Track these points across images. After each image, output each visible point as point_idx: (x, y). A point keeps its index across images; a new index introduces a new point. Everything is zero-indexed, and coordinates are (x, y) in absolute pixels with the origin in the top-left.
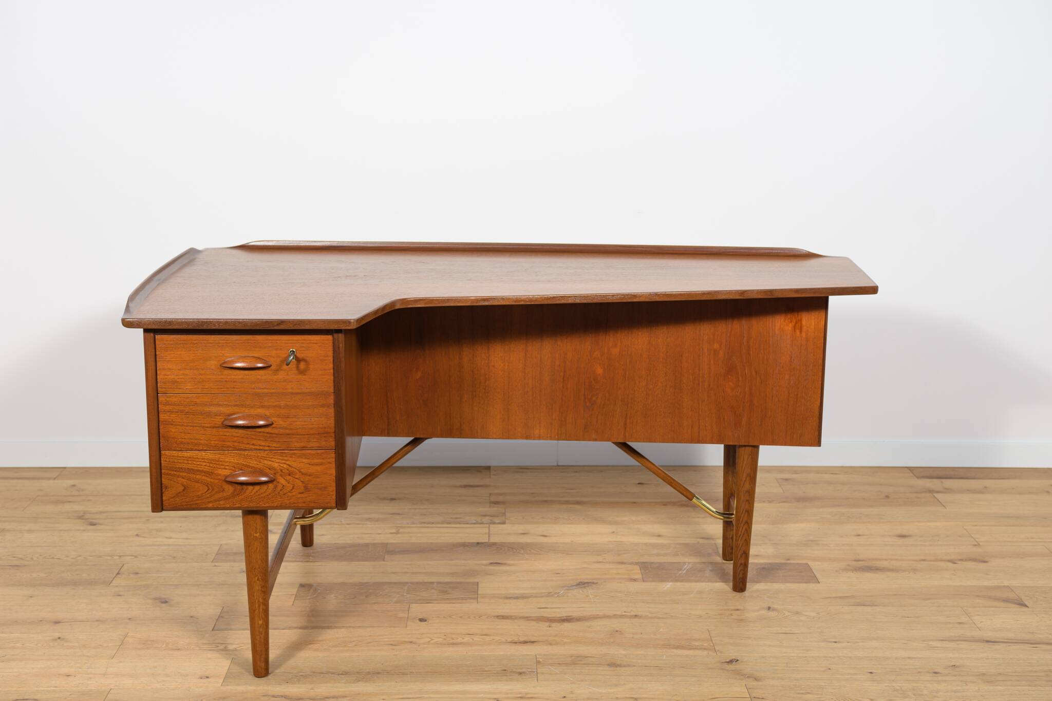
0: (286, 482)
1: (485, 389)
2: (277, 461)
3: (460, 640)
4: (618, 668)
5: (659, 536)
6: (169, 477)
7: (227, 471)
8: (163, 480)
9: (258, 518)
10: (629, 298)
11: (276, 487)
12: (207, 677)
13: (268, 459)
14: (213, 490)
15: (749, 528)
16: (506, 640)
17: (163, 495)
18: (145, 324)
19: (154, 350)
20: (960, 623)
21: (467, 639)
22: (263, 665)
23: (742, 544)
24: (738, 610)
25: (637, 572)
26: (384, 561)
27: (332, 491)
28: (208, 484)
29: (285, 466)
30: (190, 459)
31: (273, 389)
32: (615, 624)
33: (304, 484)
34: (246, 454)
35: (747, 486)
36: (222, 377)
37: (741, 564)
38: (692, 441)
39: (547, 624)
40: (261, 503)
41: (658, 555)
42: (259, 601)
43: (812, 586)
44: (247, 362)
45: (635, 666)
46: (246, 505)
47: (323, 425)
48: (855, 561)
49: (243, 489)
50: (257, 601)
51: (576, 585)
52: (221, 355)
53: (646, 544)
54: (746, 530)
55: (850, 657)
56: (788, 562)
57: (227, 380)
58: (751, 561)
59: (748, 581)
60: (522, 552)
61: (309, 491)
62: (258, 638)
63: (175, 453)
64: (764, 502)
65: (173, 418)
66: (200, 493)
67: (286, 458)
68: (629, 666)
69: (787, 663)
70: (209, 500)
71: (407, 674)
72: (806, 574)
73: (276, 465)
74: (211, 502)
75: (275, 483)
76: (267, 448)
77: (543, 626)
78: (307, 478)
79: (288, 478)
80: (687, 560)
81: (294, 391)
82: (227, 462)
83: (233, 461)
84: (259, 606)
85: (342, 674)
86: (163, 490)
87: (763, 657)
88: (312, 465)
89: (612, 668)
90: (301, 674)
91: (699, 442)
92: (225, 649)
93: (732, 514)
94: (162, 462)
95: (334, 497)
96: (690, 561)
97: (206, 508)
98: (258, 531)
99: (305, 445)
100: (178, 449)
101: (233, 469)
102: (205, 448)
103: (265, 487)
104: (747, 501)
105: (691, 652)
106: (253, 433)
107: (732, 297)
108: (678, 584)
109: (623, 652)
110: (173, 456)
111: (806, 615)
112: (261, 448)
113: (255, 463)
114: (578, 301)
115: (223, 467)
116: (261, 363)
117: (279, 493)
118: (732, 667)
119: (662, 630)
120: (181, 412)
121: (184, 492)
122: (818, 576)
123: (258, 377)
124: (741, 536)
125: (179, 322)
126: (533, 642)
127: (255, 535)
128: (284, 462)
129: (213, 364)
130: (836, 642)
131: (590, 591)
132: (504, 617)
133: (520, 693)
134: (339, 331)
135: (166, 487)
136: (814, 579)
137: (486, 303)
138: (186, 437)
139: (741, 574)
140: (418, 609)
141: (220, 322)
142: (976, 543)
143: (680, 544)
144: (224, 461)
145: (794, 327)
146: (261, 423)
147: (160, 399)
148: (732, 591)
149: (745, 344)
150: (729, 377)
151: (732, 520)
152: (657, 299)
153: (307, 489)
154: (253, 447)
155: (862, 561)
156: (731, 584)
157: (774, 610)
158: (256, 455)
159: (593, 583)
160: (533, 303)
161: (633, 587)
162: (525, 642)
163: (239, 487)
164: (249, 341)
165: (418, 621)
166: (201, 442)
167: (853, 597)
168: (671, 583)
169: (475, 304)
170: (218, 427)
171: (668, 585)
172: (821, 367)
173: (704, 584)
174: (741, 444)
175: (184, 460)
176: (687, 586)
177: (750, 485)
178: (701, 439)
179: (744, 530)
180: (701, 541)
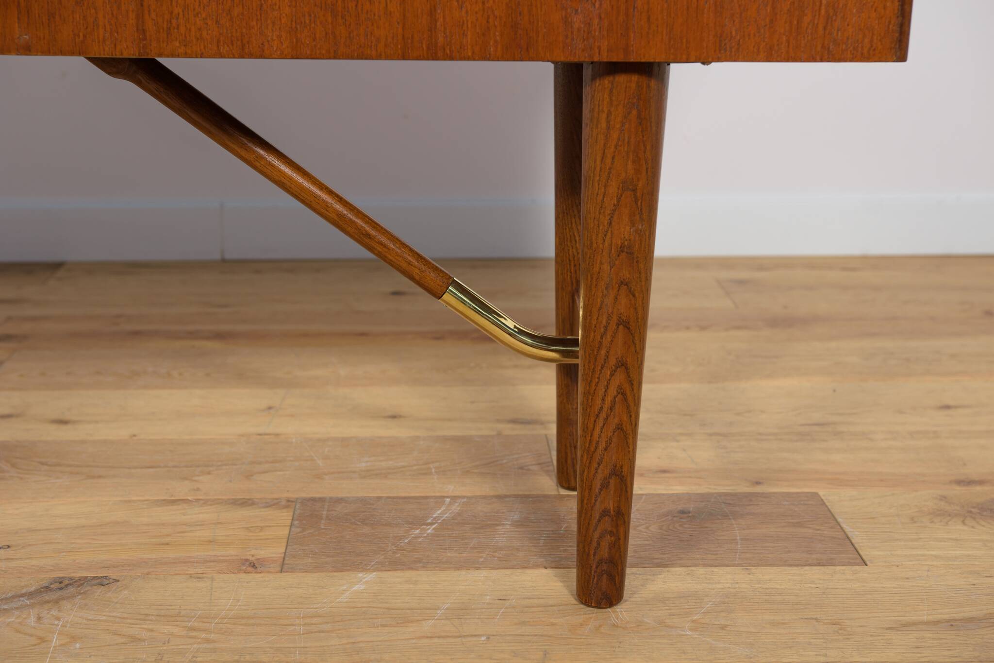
15: (631, 383)
23: (609, 442)
37: (605, 513)
41: (368, 474)
43: (841, 575)
48: (959, 482)
53: (344, 442)
54: (621, 392)
56: (758, 489)
58: (640, 487)
59: (629, 560)
64: (688, 328)
72: (816, 532)
80: (451, 488)
104: (623, 283)
108: (396, 579)
122: (857, 537)
124: (603, 415)
131: (70, 612)
136: (847, 551)
139: (605, 544)
143: (445, 439)
148: (572, 600)
151: (581, 362)
155: (981, 482)
156: (572, 578)
168: (370, 576)
171: (361, 583)
173: (482, 576)
176: (424, 579)
177: (633, 224)
178: (441, 39)
179: (613, 391)
180: (508, 429)
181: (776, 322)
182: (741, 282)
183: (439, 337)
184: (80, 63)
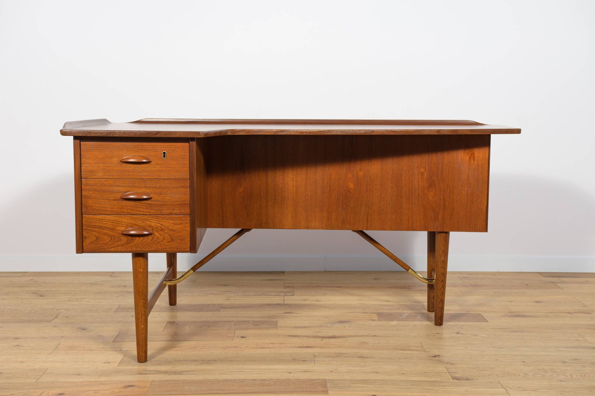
0: (160, 235)
1: (282, 198)
2: (154, 221)
3: (266, 346)
4: (365, 359)
5: (388, 301)
6: (88, 231)
7: (123, 228)
8: (84, 233)
9: (141, 259)
10: (370, 133)
11: (153, 238)
12: (109, 363)
13: (148, 220)
14: (114, 240)
15: (444, 284)
16: (295, 346)
17: (84, 242)
18: (74, 133)
19: (79, 151)
20: (578, 340)
21: (270, 346)
22: (143, 354)
23: (440, 295)
24: (438, 333)
25: (375, 317)
26: (219, 311)
27: (188, 241)
28: (111, 236)
29: (159, 225)
30: (100, 220)
31: (153, 176)
32: (364, 339)
33: (171, 237)
34: (135, 217)
35: (443, 258)
36: (122, 168)
37: (440, 307)
38: (408, 229)
39: (320, 339)
40: (144, 249)
41: (388, 309)
42: (141, 313)
43: (483, 324)
44: (136, 159)
45: (375, 358)
46: (134, 249)
47: (182, 199)
48: (509, 312)
49: (132, 239)
50: (140, 313)
51: (338, 322)
52: (121, 154)
53: (380, 305)
54: (442, 286)
55: (510, 355)
56: (468, 313)
57: (124, 170)
58: (445, 312)
59: (444, 321)
60: (304, 308)
61: (173, 241)
62: (141, 336)
63: (91, 216)
64: (451, 287)
65: (90, 194)
66: (106, 242)
67: (159, 220)
68: (371, 358)
69: (470, 357)
70: (112, 246)
71: (233, 361)
72: (480, 318)
73: (153, 224)
74: (113, 247)
75: (152, 236)
76: (148, 214)
77: (318, 340)
78: (172, 233)
79: (161, 232)
80: (405, 312)
81: (165, 178)
82: (123, 222)
83: (127, 221)
84: (142, 316)
85: (192, 361)
86: (84, 240)
87: (455, 354)
88: (175, 224)
89: (361, 359)
90: (167, 361)
91: (413, 230)
92: (121, 350)
93: (433, 280)
94: (83, 222)
95: (189, 245)
96: (407, 312)
97: (109, 251)
98: (142, 267)
99: (171, 212)
100: (93, 213)
101: (127, 226)
102: (110, 213)
103: (146, 238)
104: (443, 267)
105: (411, 352)
106: (140, 204)
107: (432, 133)
108: (401, 322)
109: (368, 352)
110: (90, 218)
111: (481, 336)
112: (145, 213)
113: (140, 223)
114: (338, 133)
115: (120, 225)
116: (145, 160)
117: (155, 242)
118: (437, 358)
119: (391, 342)
120: (95, 190)
121: (96, 241)
122: (487, 319)
123: (143, 169)
124: (439, 290)
125: (95, 132)
126: (312, 347)
127: (140, 270)
128: (158, 222)
129: (116, 160)
130: (500, 348)
131: (346, 325)
132: (293, 336)
133: (304, 370)
134: (193, 139)
135: (86, 238)
136: (486, 321)
137: (283, 134)
138: (98, 206)
139: (440, 313)
140: (239, 333)
141: (121, 133)
142: (584, 305)
143: (401, 305)
144: (121, 222)
145: (470, 157)
146: (145, 197)
147: (83, 182)
148: (434, 325)
149: (440, 168)
150: (431, 189)
151: (433, 283)
152: (387, 134)
153: (172, 240)
154: (139, 213)
155: (514, 312)
156: (434, 322)
157: (460, 334)
158: (141, 218)
159: (348, 321)
160: (311, 134)
161: (373, 323)
162: (307, 347)
163: (130, 238)
164: (138, 146)
165: (240, 338)
166: (107, 209)
167: (509, 328)
168: (396, 322)
169: (276, 134)
170: (118, 200)
171: (395, 323)
172: (487, 183)
173: (416, 322)
174: (438, 231)
175: (97, 220)
176: (406, 323)
177: (444, 257)
178: (414, 228)
179: (441, 286)
180: (414, 304)
181: (473, 286)
182: (465, 277)
183: (391, 288)
184: (351, 231)
